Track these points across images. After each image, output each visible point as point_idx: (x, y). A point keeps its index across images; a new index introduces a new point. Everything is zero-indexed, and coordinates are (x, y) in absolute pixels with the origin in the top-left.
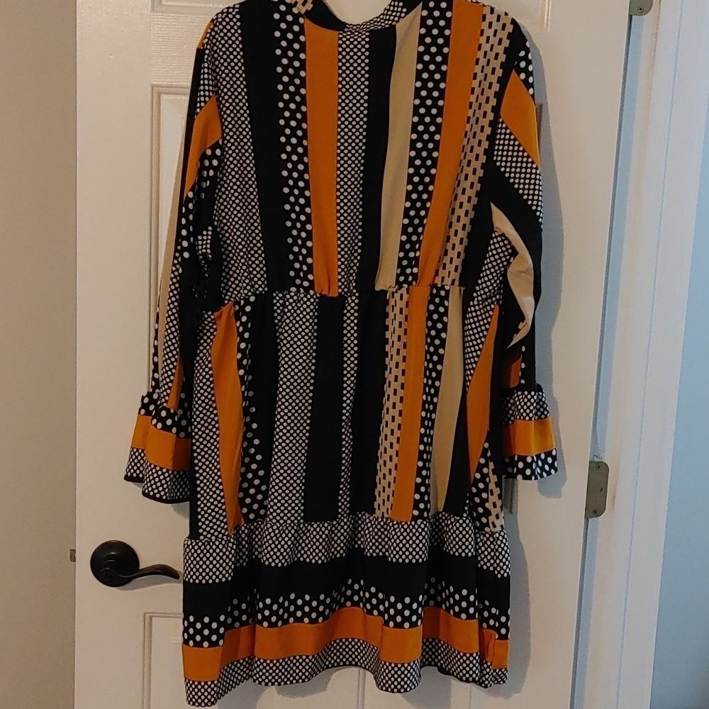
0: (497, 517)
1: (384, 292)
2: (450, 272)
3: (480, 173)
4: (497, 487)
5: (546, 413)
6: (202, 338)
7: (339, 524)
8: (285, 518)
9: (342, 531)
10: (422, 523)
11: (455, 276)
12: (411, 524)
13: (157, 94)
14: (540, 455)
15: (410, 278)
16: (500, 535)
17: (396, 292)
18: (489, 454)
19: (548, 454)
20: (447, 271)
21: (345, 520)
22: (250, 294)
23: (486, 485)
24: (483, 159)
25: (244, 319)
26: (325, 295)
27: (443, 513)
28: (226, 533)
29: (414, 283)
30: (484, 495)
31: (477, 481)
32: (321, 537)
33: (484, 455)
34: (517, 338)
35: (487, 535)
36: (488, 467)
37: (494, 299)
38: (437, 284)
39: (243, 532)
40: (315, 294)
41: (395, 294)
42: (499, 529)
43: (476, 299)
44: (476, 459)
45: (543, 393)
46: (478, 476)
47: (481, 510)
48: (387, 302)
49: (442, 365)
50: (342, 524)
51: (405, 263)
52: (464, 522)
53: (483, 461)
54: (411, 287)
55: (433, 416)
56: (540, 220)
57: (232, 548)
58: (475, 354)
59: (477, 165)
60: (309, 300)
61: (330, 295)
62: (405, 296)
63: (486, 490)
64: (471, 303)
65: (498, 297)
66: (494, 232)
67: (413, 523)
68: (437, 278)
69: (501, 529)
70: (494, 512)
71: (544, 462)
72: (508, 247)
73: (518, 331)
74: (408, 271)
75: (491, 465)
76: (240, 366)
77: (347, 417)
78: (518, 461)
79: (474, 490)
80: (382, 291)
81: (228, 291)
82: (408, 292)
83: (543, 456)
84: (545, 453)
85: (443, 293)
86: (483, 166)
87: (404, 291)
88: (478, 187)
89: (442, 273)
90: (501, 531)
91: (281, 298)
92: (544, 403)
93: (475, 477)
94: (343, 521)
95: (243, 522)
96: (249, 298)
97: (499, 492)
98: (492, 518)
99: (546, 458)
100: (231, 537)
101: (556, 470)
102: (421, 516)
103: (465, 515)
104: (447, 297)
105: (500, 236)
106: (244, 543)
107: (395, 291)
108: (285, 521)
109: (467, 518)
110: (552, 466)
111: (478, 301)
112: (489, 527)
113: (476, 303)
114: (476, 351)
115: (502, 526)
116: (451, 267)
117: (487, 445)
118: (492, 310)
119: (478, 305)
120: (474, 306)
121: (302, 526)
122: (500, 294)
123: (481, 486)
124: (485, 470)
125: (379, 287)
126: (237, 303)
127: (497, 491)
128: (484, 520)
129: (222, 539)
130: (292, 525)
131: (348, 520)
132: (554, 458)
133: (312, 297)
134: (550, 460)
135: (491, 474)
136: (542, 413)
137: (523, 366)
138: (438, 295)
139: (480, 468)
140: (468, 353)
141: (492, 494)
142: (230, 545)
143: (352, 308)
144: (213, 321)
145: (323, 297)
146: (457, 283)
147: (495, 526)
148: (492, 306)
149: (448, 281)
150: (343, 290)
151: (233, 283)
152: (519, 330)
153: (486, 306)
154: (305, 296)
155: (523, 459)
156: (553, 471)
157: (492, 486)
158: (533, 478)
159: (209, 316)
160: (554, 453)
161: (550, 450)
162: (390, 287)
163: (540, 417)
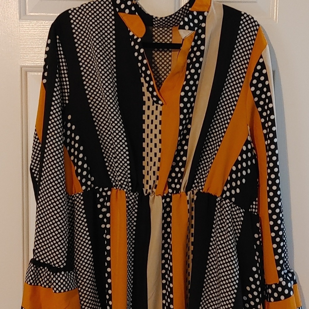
13: (25, 72)
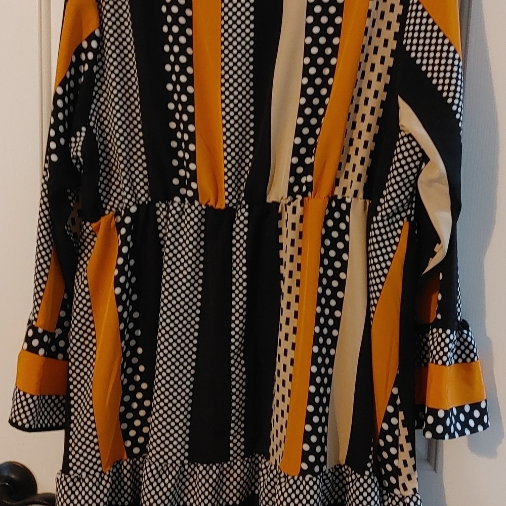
0: (409, 477)
1: (276, 204)
2: (352, 182)
3: (390, 62)
4: (408, 441)
5: (472, 355)
6: (83, 251)
7: (232, 468)
8: (166, 457)
9: (235, 475)
10: (311, 479)
11: (359, 186)
12: (298, 479)
14: (463, 407)
15: (304, 189)
16: (411, 500)
17: (289, 204)
18: (398, 402)
19: (475, 406)
20: (349, 180)
21: (239, 463)
22: (131, 203)
23: (396, 439)
24: (393, 44)
25: (123, 231)
26: (212, 207)
27: (346, 467)
28: (100, 469)
29: (309, 194)
30: (393, 451)
31: (384, 433)
32: (207, 481)
33: (392, 402)
34: (433, 263)
35: (397, 499)
36: (398, 418)
37: (403, 215)
38: (336, 196)
39: (125, 467)
40: (200, 205)
41: (287, 206)
42: (410, 492)
43: (380, 214)
44: (383, 406)
45: (468, 331)
46: (385, 427)
47: (389, 468)
48: (280, 216)
49: (344, 292)
50: (235, 467)
51: (300, 170)
52: (366, 481)
53: (391, 409)
54: (306, 199)
55: (332, 352)
56: (458, 116)
57: (105, 487)
58: (381, 273)
59: (386, 52)
60: (193, 211)
61: (218, 207)
62: (299, 210)
63: (395, 443)
64: (374, 219)
65: (409, 212)
66: (400, 131)
67: (301, 478)
68: (337, 188)
69: (413, 493)
70: (405, 471)
71: (469, 416)
72: (417, 149)
73: (433, 254)
74: (303, 180)
75: (401, 415)
76: (117, 284)
77: (237, 347)
78: (428, 414)
79: (382, 443)
80: (274, 202)
81: (110, 200)
82: (302, 204)
83: (467, 409)
84: (470, 405)
85: (344, 207)
86: (393, 53)
87: (297, 203)
88: (386, 79)
89: (344, 183)
90: (413, 496)
91: (164, 209)
92: (470, 343)
93: (382, 428)
94: (235, 464)
95: (125, 457)
96: (129, 209)
97: (411, 449)
98: (402, 479)
99: (472, 411)
100: (105, 474)
101: (485, 426)
102: (310, 470)
103: (367, 473)
104: (347, 212)
105: (407, 136)
106: (126, 480)
107: (287, 202)
108: (166, 461)
109: (369, 477)
110: (479, 421)
111: (382, 216)
112: (399, 489)
113: (379, 218)
114: (379, 277)
115: (414, 490)
116: (353, 176)
117: (395, 391)
118: (401, 227)
119: (383, 221)
120: (377, 222)
121: (186, 467)
122: (412, 209)
123: (389, 438)
124: (394, 421)
125: (270, 199)
126: (118, 213)
127: (408, 447)
128: (393, 480)
129: (94, 476)
130: (174, 465)
131: (242, 463)
132: (484, 412)
133: (196, 208)
134: (477, 414)
135: (400, 426)
136: (468, 356)
137: (440, 297)
138: (338, 208)
139: (387, 417)
140: (373, 271)
141: (402, 450)
142: (104, 483)
143: (242, 222)
144: (93, 233)
145: (209, 209)
146: (361, 194)
147: (405, 488)
148: (401, 223)
149: (350, 193)
150: (231, 201)
151: (115, 191)
152: (435, 253)
153: (393, 223)
154: (190, 207)
155: (434, 412)
156: (480, 428)
157: (402, 440)
158: (447, 436)
159: (87, 228)
160: (483, 405)
161: (479, 401)
162: (282, 199)
163: (464, 361)
